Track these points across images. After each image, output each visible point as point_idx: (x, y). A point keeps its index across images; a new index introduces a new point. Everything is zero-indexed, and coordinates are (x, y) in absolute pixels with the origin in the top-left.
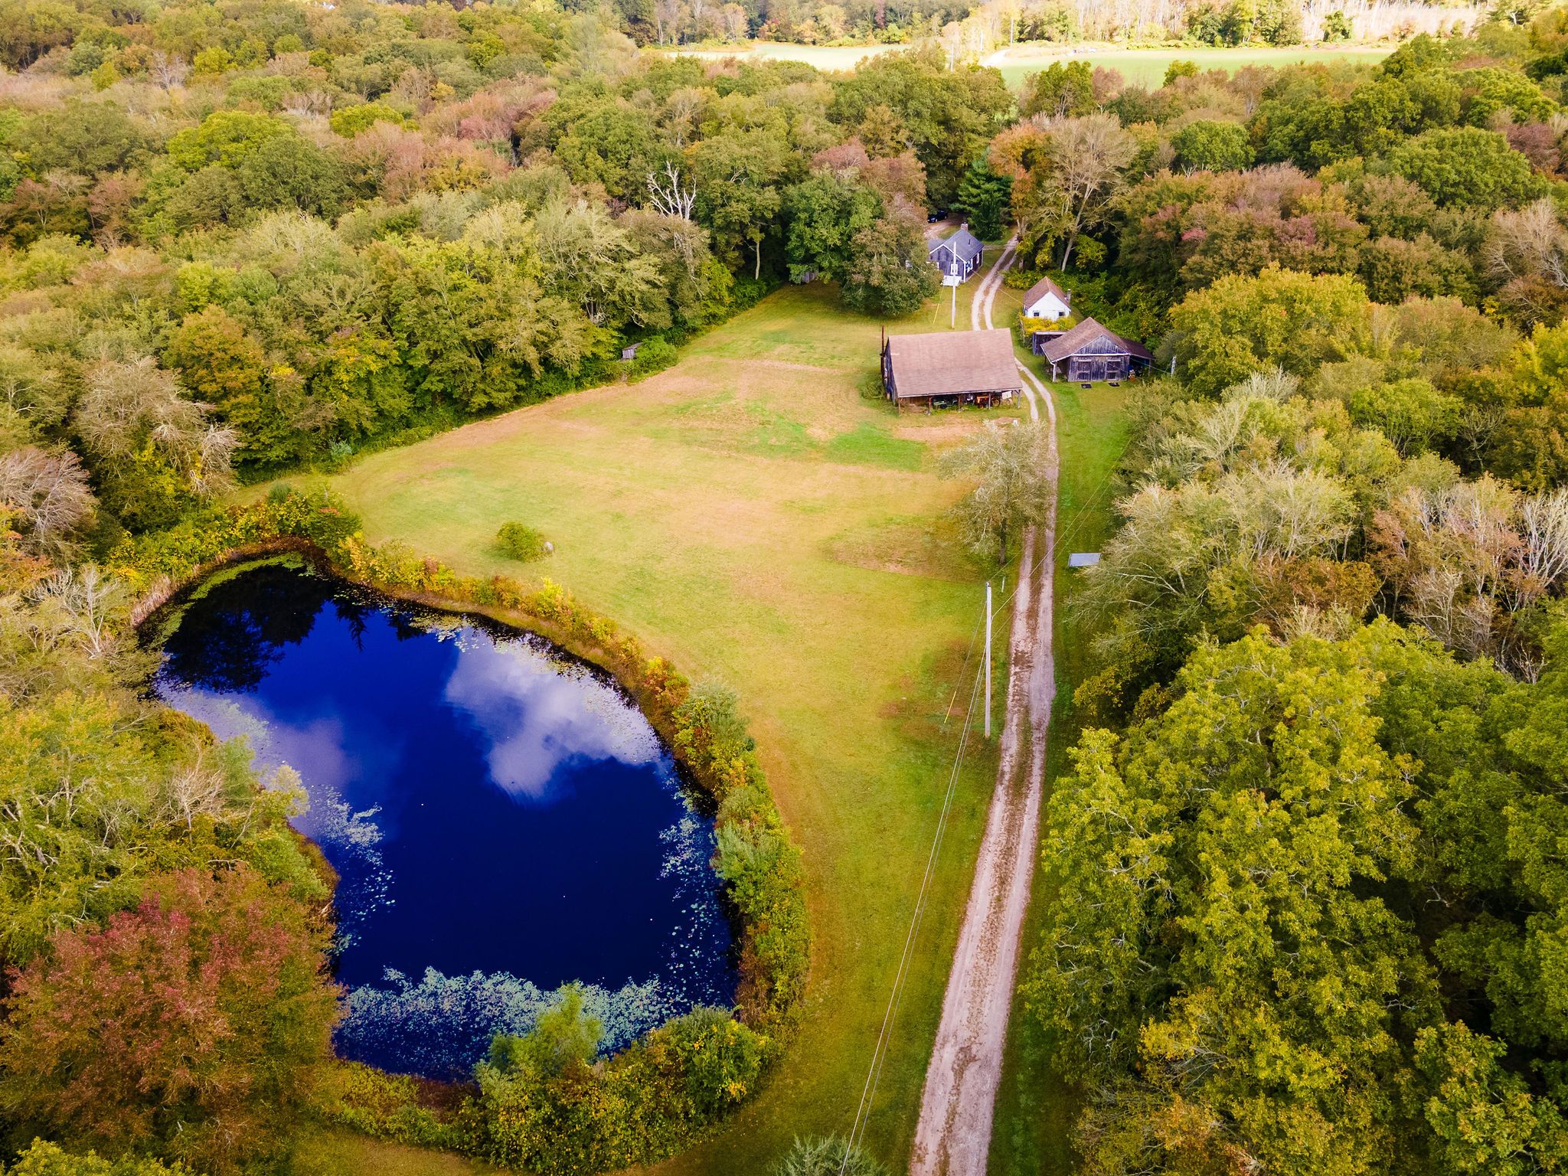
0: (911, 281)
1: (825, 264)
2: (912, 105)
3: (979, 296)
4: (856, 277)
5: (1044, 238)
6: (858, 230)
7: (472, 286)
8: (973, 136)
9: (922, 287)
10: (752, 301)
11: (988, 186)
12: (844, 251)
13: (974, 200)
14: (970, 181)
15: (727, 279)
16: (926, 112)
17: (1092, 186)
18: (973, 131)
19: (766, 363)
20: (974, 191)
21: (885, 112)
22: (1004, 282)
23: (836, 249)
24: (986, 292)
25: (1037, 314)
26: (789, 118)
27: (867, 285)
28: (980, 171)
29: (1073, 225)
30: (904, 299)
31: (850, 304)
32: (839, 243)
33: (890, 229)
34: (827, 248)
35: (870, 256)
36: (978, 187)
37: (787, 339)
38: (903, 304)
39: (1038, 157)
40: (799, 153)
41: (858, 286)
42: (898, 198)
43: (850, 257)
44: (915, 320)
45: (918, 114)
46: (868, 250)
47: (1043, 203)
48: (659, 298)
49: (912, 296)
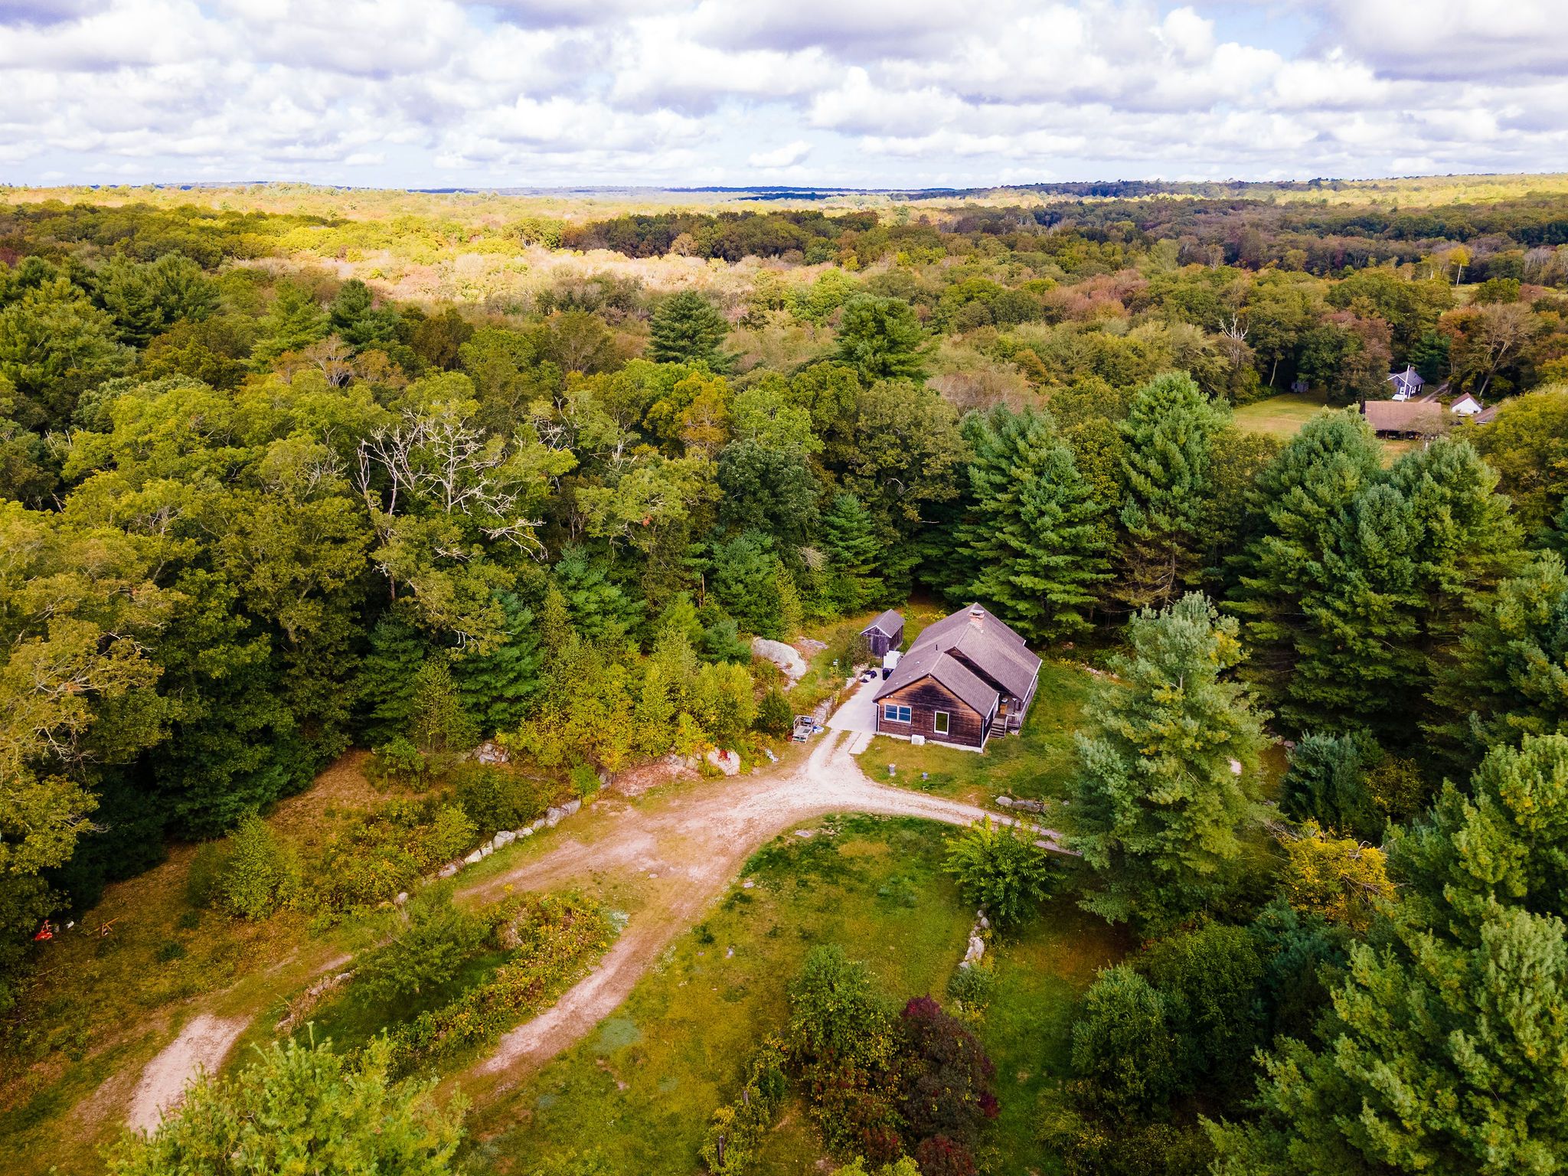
1: (1322, 374)
2: (1384, 298)
4: (1340, 381)
5: (1469, 373)
6: (1346, 355)
7: (1135, 359)
8: (1423, 322)
10: (1267, 397)
11: (1431, 352)
12: (1337, 367)
13: (1420, 360)
14: (1418, 349)
15: (1258, 379)
16: (1393, 303)
17: (1507, 344)
18: (1424, 319)
21: (1365, 300)
23: (1330, 366)
25: (1458, 411)
26: (1304, 298)
27: (1348, 386)
28: (1427, 342)
29: (1489, 365)
32: (1333, 362)
33: (1369, 356)
34: (1324, 365)
35: (1352, 370)
36: (1422, 352)
39: (1471, 325)
40: (1309, 317)
41: (1341, 387)
42: (1374, 341)
43: (1340, 370)
45: (1387, 304)
46: (1351, 366)
47: (1471, 351)
48: (1224, 378)
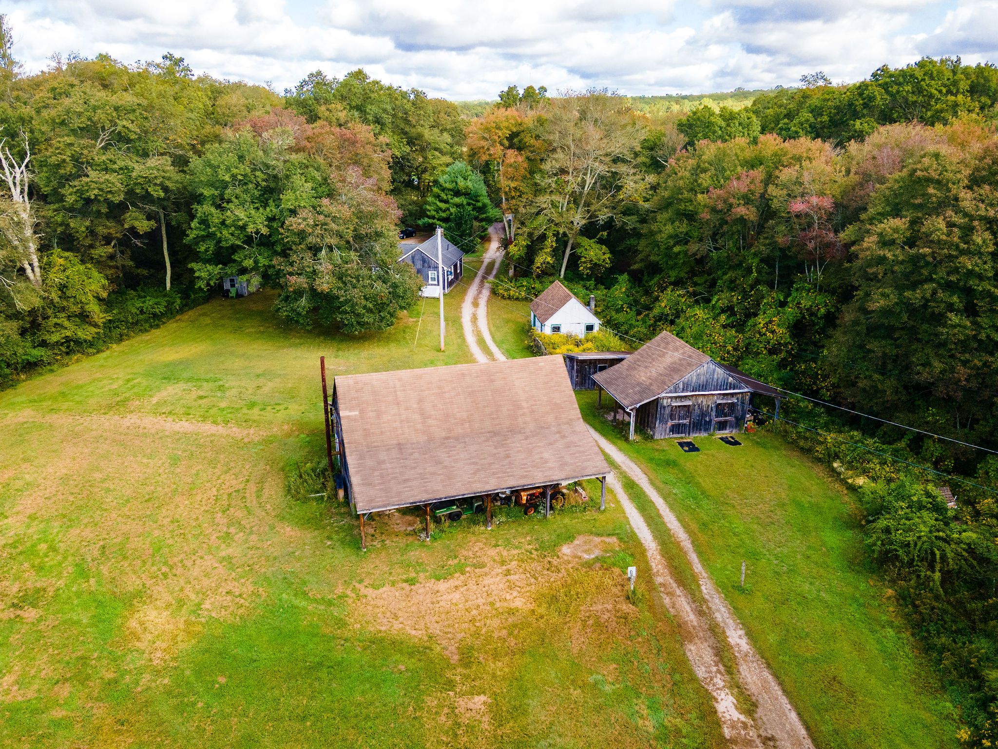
0: (379, 286)
1: (248, 263)
3: (467, 310)
4: (293, 279)
6: (293, 212)
8: (437, 153)
9: (395, 295)
11: (457, 200)
13: (444, 215)
14: (438, 197)
18: (436, 149)
19: (131, 420)
20: (443, 205)
22: (494, 292)
23: (261, 240)
24: (475, 304)
25: (556, 329)
27: (314, 293)
28: (448, 185)
30: (370, 311)
31: (289, 319)
32: (264, 231)
34: (249, 240)
35: (315, 250)
36: (446, 202)
37: (185, 375)
38: (368, 318)
41: (299, 293)
44: (388, 339)
46: (310, 239)
49: (381, 307)
